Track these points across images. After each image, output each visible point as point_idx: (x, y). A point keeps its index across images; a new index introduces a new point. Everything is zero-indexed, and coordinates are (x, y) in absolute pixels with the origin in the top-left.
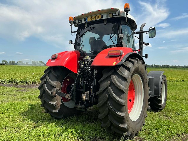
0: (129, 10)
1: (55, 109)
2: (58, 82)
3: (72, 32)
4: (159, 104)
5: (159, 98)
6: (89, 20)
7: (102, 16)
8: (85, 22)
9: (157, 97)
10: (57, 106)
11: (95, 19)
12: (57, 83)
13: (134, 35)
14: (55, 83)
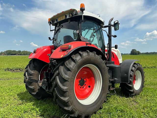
0: (84, 10)
1: (34, 92)
2: (36, 71)
3: (51, 31)
4: (130, 90)
5: (129, 85)
6: (59, 20)
7: (66, 17)
8: (57, 22)
9: (128, 83)
10: (35, 89)
11: (62, 20)
12: (34, 72)
13: (102, 29)
14: (33, 71)
